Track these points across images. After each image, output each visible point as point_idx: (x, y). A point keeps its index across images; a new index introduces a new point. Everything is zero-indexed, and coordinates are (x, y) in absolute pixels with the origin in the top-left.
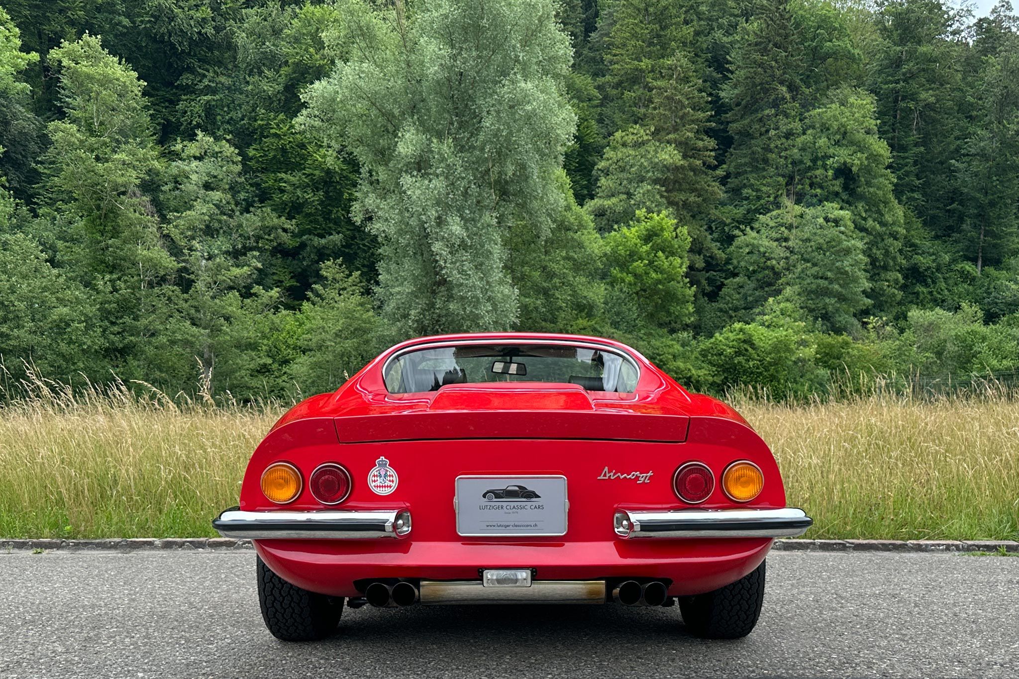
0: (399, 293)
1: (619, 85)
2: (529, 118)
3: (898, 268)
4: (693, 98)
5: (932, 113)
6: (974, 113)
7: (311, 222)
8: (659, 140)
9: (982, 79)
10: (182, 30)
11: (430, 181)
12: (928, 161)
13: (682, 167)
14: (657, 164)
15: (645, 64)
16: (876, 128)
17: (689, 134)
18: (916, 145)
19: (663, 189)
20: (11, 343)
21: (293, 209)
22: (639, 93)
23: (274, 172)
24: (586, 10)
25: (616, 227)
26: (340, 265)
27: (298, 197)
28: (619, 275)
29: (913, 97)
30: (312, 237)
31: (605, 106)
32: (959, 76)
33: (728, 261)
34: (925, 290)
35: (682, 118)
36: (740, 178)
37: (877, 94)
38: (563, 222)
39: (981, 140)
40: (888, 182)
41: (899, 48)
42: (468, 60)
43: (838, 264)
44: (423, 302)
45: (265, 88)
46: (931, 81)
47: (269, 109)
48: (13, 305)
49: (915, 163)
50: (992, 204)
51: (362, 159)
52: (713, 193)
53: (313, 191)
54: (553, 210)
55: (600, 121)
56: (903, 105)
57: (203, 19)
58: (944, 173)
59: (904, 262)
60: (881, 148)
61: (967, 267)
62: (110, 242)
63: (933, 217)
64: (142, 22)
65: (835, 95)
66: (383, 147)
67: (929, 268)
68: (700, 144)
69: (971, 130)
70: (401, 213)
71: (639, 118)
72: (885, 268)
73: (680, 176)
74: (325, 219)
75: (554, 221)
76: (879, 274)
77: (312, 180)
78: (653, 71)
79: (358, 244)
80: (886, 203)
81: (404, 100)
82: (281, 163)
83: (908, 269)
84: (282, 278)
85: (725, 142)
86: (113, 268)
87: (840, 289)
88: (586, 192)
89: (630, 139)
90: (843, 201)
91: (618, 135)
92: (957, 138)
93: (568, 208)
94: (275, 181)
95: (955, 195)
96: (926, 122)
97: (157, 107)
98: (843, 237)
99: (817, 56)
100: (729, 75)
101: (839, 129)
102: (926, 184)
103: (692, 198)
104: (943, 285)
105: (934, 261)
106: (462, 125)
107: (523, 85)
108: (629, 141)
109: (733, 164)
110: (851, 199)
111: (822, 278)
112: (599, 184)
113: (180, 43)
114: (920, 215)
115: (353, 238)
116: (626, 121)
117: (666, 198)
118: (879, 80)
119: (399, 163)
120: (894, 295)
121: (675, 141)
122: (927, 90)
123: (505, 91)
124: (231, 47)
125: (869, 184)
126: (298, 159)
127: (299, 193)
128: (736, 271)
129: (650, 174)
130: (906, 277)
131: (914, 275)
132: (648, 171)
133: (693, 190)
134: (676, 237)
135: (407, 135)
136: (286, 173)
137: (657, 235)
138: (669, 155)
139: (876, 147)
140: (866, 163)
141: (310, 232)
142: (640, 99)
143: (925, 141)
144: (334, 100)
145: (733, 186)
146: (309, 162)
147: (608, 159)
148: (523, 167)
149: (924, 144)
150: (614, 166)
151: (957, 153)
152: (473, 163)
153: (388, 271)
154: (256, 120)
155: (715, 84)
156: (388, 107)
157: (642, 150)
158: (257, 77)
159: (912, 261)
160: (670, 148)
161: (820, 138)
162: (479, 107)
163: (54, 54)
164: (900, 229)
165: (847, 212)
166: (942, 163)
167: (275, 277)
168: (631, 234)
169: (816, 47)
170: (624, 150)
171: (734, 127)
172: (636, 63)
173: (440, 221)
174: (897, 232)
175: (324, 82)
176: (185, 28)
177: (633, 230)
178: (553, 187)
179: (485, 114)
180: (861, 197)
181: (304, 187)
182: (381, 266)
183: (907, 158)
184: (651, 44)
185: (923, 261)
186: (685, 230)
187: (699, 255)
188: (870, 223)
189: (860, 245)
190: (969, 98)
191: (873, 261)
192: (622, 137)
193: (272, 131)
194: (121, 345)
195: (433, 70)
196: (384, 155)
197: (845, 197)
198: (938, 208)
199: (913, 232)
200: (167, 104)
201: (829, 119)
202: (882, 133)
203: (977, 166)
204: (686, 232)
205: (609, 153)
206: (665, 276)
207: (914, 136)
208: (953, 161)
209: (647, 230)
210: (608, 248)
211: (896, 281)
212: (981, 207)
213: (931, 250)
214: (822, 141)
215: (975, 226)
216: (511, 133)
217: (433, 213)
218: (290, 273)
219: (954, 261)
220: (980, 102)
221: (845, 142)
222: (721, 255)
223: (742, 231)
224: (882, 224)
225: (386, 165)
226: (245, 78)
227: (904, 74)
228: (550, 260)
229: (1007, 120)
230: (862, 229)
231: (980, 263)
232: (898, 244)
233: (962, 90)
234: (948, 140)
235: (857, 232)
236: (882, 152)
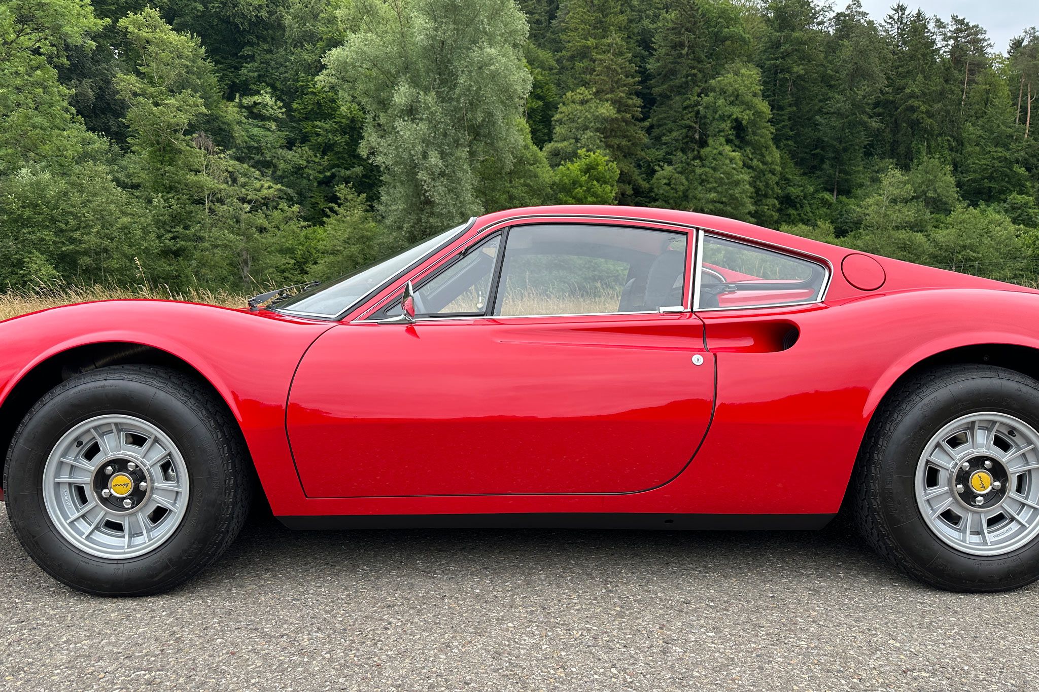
0: (396, 210)
1: (572, 58)
2: (494, 76)
3: (775, 196)
4: (625, 67)
5: (802, 83)
6: (833, 83)
7: (339, 158)
8: (600, 100)
9: (839, 57)
10: (243, 14)
11: (417, 125)
12: (799, 118)
13: (616, 119)
14: (597, 116)
15: (591, 42)
16: (760, 93)
17: (622, 95)
18: (790, 105)
19: (602, 136)
20: (83, 246)
21: (326, 149)
22: (586, 64)
23: (313, 121)
24: (550, 4)
25: (563, 162)
26: (351, 188)
27: (330, 139)
28: (565, 199)
29: (789, 70)
30: (340, 169)
31: (562, 74)
32: (822, 56)
33: (651, 190)
34: (795, 213)
35: (617, 82)
36: (661, 129)
37: (762, 67)
38: (522, 157)
39: (838, 102)
40: (768, 132)
41: (778, 34)
42: (448, 31)
43: (730, 192)
44: (413, 217)
45: (306, 57)
46: (802, 58)
47: (307, 72)
48: (85, 217)
49: (789, 119)
50: (845, 150)
51: (368, 108)
52: (640, 139)
53: (341, 135)
54: (514, 148)
55: (558, 85)
56: (781, 76)
57: (260, 6)
58: (811, 126)
59: (780, 191)
60: (764, 106)
61: (826, 196)
62: (167, 169)
63: (802, 159)
64: (213, 7)
65: (730, 68)
66: (384, 98)
67: (798, 196)
68: (630, 102)
69: (830, 95)
70: (397, 148)
71: (586, 83)
72: (766, 196)
73: (616, 126)
74: (350, 156)
75: (514, 158)
76: (761, 200)
77: (340, 126)
78: (596, 48)
79: (375, 176)
80: (767, 148)
81: (400, 62)
82: (317, 114)
83: (783, 197)
84: (318, 200)
85: (649, 102)
86: (170, 189)
87: (732, 211)
88: (547, 138)
89: (578, 98)
90: (736, 146)
91: (569, 94)
92: (820, 101)
93: (526, 147)
94: (313, 127)
95: (819, 143)
96: (797, 89)
97: (225, 72)
98: (735, 172)
99: (718, 39)
100: (654, 53)
101: (733, 93)
102: (798, 135)
103: (624, 142)
104: (808, 209)
105: (802, 191)
106: (443, 82)
107: (488, 50)
108: (577, 99)
109: (655, 119)
110: (741, 145)
111: (718, 202)
112: (554, 131)
113: (242, 24)
114: (793, 156)
115: (372, 171)
116: (577, 85)
117: (604, 142)
118: (764, 57)
119: (395, 110)
120: (772, 216)
121: (612, 99)
122: (798, 65)
123: (475, 55)
124: (281, 27)
125: (754, 133)
126: (330, 111)
127: (330, 136)
128: (657, 197)
129: (592, 124)
130: (781, 203)
131: (787, 201)
132: (591, 122)
133: (624, 137)
134: (609, 169)
135: (402, 89)
136: (320, 121)
137: (593, 169)
138: (606, 110)
139: (760, 106)
140: (753, 118)
141: (338, 166)
142: (587, 68)
143: (797, 103)
144: (346, 63)
145: (655, 134)
146: (338, 113)
147: (561, 113)
148: (490, 114)
149: (796, 105)
150: (566, 118)
151: (820, 111)
152: (452, 111)
153: (388, 193)
154: (298, 82)
155: (643, 59)
156: (387, 66)
157: (587, 106)
158: (299, 49)
159: (786, 192)
160: (607, 104)
161: (719, 99)
162: (455, 67)
163: (122, 22)
164: (777, 167)
165: (737, 153)
166: (809, 119)
167: (313, 200)
168: (574, 167)
169: (718, 32)
170: (573, 106)
171: (656, 91)
172: (584, 41)
173: (425, 156)
174: (775, 169)
175: (339, 49)
176: (246, 12)
177: (576, 165)
178: (514, 130)
179: (460, 72)
180: (748, 143)
181: (334, 132)
182: (382, 190)
183: (783, 115)
184: (595, 28)
185: (794, 191)
186: (614, 165)
187: (629, 184)
188: (755, 162)
189: (747, 177)
190: (829, 71)
191: (758, 190)
192: (572, 96)
193: (309, 90)
194: (175, 248)
195: (420, 38)
196: (384, 104)
197: (737, 142)
198: (806, 153)
199: (787, 170)
200: (233, 70)
201: (726, 85)
202: (765, 97)
203: (835, 122)
204: (615, 166)
205: (562, 108)
206: (599, 199)
207: (789, 99)
208: (818, 117)
209: (586, 165)
210: (557, 178)
211: (774, 206)
212: (836, 151)
213: (800, 183)
214: (721, 102)
215: (832, 166)
216: (480, 88)
217: (419, 148)
218: (325, 197)
219: (817, 191)
220: (837, 75)
221: (737, 102)
222: (645, 185)
223: (661, 167)
224: (764, 163)
225: (386, 112)
226: (291, 51)
227: (782, 53)
228: (511, 187)
229: (856, 87)
230: (750, 167)
231: (835, 193)
232: (775, 179)
233: (824, 66)
234: (813, 102)
235: (745, 169)
236: (765, 110)
